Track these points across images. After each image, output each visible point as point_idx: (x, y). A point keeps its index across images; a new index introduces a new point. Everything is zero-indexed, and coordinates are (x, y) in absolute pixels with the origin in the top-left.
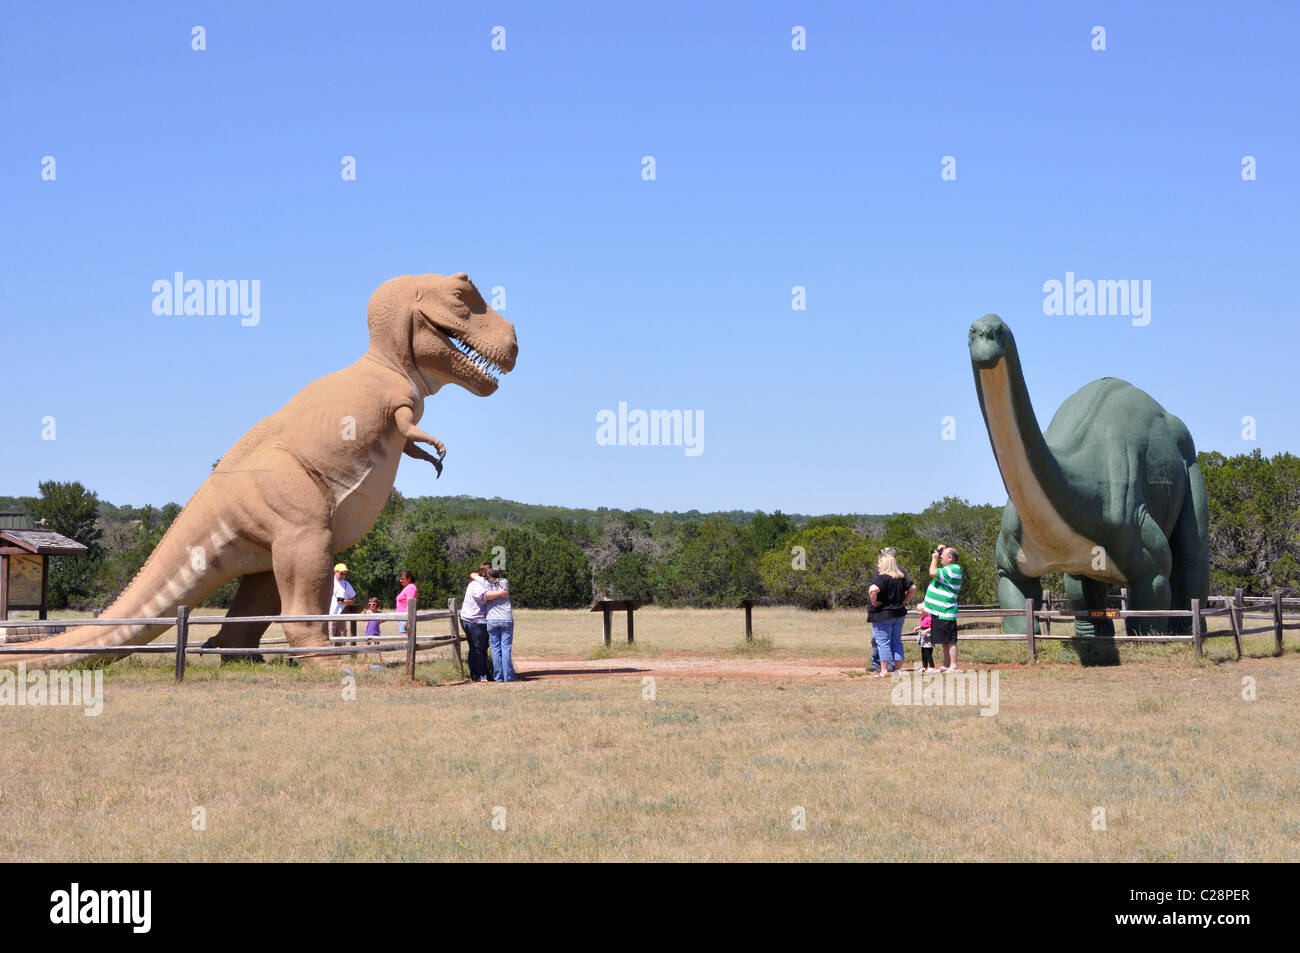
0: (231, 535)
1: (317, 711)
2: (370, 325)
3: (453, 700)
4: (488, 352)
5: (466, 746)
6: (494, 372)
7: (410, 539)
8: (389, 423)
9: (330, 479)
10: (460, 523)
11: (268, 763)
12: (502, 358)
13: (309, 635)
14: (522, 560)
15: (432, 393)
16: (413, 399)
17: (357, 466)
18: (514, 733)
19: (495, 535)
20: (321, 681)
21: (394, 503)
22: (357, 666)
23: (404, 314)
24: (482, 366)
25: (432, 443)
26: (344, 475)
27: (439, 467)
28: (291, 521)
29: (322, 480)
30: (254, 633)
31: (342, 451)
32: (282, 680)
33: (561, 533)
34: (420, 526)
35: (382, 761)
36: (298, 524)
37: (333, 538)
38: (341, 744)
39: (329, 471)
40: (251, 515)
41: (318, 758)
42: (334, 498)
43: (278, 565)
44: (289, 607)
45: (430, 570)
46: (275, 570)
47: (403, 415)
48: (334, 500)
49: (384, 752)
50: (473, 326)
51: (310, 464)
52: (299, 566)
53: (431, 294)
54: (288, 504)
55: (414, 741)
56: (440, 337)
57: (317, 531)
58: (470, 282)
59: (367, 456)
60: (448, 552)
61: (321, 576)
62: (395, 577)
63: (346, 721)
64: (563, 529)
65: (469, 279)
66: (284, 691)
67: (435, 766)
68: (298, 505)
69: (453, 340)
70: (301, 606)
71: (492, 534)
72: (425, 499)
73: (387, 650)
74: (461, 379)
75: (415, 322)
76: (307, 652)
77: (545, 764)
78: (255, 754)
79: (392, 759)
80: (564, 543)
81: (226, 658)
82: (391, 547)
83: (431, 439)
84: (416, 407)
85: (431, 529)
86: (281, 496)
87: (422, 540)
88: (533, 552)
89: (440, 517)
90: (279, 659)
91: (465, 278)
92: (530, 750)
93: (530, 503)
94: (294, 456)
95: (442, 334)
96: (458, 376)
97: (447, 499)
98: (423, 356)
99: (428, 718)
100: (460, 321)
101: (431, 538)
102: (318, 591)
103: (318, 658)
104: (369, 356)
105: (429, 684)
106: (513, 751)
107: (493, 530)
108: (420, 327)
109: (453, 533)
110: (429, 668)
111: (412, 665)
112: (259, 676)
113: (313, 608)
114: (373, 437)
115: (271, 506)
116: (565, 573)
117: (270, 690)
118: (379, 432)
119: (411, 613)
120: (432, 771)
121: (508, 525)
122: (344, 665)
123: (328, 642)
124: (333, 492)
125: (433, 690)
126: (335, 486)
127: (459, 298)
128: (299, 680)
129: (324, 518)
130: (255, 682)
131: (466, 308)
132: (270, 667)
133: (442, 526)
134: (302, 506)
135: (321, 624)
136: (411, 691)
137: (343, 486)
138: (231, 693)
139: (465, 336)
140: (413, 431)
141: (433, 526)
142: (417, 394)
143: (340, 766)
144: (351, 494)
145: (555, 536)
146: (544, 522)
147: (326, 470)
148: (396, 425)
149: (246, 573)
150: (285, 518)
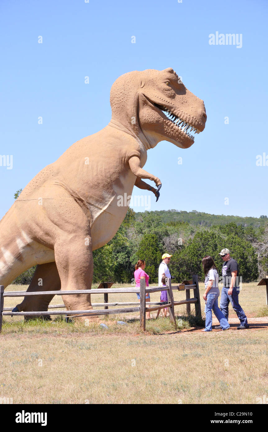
0: (28, 240)
1: (85, 351)
2: (111, 104)
3: (170, 344)
4: (188, 119)
5: (180, 374)
6: (191, 133)
7: (139, 238)
8: (125, 166)
9: (90, 204)
10: (171, 228)
11: (56, 386)
12: (196, 123)
13: (79, 302)
14: (211, 251)
15: (152, 147)
16: (140, 151)
17: (106, 195)
18: (211, 366)
19: (194, 235)
20: (87, 332)
21: (129, 216)
22: (109, 322)
23: (133, 97)
24: (183, 128)
25: (153, 179)
26: (97, 201)
27: (157, 194)
28: (66, 231)
29: (84, 205)
30: (45, 302)
31: (96, 185)
32: (63, 331)
33: (236, 233)
34: (146, 230)
35: (127, 385)
36: (70, 232)
37: (92, 241)
38: (101, 373)
39: (88, 199)
40: (40, 227)
41: (87, 383)
42: (92, 215)
43: (58, 259)
44: (66, 285)
45: (153, 259)
46: (56, 262)
47: (134, 162)
48: (92, 217)
49: (128, 379)
50: (178, 103)
51: (77, 194)
52: (71, 259)
53: (151, 83)
54: (63, 219)
55: (147, 372)
56: (156, 111)
57: (82, 237)
58: (175, 74)
59: (112, 188)
60: (164, 247)
61: (85, 265)
62: (131, 263)
63: (104, 358)
64: (238, 231)
65: (174, 72)
66: (64, 339)
67: (161, 389)
68: (70, 220)
69: (165, 112)
70: (73, 284)
71: (191, 234)
72: (149, 213)
73: (128, 311)
74: (170, 138)
75: (140, 101)
76: (78, 313)
77: (231, 387)
78: (48, 380)
79: (133, 383)
80: (238, 239)
81: (28, 318)
82: (128, 244)
83: (152, 177)
84: (142, 157)
85: (152, 232)
86: (59, 215)
87: (147, 239)
88: (219, 246)
89: (158, 224)
90: (60, 317)
91: (171, 72)
92: (221, 378)
93: (216, 214)
94: (66, 189)
95: (158, 109)
96: (168, 136)
97: (162, 212)
98: (145, 124)
99: (155, 356)
100: (169, 100)
101: (153, 238)
102: (83, 274)
103: (85, 317)
104: (111, 124)
105: (155, 334)
106: (210, 379)
107: (192, 232)
108: (144, 104)
109: (167, 234)
110: (155, 323)
111: (144, 321)
112: (48, 329)
113: (81, 285)
114: (115, 176)
115: (53, 222)
116: (240, 259)
117: (55, 338)
118: (119, 173)
119: (142, 287)
120: (159, 392)
121: (202, 229)
122: (101, 321)
123: (90, 307)
124: (91, 212)
125: (158, 337)
126: (92, 208)
127: (168, 85)
128: (73, 331)
129: (86, 228)
130: (46, 333)
131: (173, 92)
132: (55, 323)
133: (160, 230)
134: (72, 221)
135: (86, 295)
136: (143, 337)
137: (97, 207)
138: (31, 340)
139: (172, 110)
140: (140, 172)
141: (154, 230)
142: (142, 147)
143: (101, 388)
144: (102, 213)
145: (233, 235)
146: (225, 226)
147: (86, 198)
148: (130, 168)
149: (38, 263)
150: (61, 229)
